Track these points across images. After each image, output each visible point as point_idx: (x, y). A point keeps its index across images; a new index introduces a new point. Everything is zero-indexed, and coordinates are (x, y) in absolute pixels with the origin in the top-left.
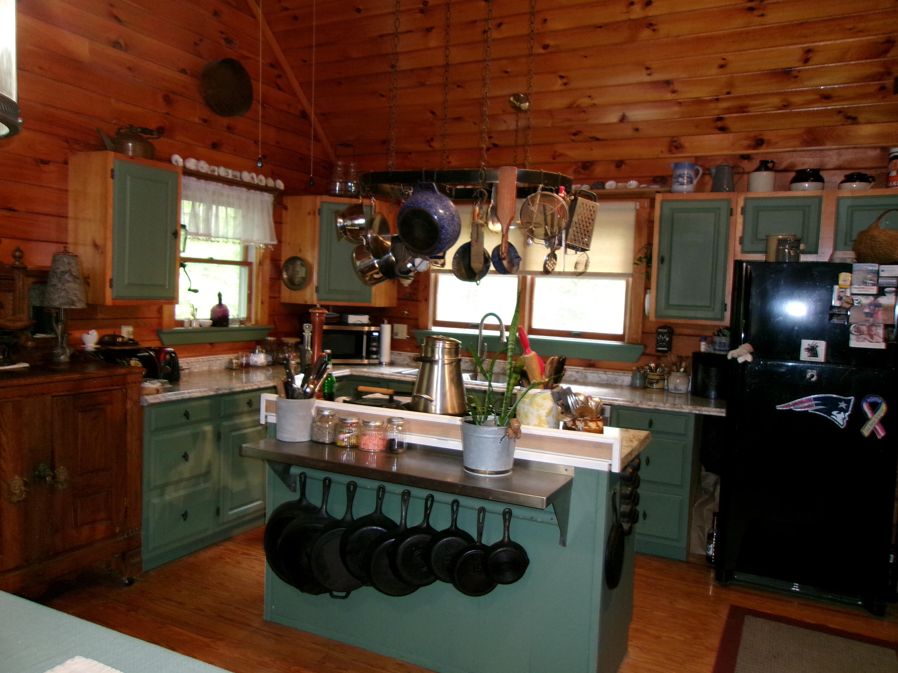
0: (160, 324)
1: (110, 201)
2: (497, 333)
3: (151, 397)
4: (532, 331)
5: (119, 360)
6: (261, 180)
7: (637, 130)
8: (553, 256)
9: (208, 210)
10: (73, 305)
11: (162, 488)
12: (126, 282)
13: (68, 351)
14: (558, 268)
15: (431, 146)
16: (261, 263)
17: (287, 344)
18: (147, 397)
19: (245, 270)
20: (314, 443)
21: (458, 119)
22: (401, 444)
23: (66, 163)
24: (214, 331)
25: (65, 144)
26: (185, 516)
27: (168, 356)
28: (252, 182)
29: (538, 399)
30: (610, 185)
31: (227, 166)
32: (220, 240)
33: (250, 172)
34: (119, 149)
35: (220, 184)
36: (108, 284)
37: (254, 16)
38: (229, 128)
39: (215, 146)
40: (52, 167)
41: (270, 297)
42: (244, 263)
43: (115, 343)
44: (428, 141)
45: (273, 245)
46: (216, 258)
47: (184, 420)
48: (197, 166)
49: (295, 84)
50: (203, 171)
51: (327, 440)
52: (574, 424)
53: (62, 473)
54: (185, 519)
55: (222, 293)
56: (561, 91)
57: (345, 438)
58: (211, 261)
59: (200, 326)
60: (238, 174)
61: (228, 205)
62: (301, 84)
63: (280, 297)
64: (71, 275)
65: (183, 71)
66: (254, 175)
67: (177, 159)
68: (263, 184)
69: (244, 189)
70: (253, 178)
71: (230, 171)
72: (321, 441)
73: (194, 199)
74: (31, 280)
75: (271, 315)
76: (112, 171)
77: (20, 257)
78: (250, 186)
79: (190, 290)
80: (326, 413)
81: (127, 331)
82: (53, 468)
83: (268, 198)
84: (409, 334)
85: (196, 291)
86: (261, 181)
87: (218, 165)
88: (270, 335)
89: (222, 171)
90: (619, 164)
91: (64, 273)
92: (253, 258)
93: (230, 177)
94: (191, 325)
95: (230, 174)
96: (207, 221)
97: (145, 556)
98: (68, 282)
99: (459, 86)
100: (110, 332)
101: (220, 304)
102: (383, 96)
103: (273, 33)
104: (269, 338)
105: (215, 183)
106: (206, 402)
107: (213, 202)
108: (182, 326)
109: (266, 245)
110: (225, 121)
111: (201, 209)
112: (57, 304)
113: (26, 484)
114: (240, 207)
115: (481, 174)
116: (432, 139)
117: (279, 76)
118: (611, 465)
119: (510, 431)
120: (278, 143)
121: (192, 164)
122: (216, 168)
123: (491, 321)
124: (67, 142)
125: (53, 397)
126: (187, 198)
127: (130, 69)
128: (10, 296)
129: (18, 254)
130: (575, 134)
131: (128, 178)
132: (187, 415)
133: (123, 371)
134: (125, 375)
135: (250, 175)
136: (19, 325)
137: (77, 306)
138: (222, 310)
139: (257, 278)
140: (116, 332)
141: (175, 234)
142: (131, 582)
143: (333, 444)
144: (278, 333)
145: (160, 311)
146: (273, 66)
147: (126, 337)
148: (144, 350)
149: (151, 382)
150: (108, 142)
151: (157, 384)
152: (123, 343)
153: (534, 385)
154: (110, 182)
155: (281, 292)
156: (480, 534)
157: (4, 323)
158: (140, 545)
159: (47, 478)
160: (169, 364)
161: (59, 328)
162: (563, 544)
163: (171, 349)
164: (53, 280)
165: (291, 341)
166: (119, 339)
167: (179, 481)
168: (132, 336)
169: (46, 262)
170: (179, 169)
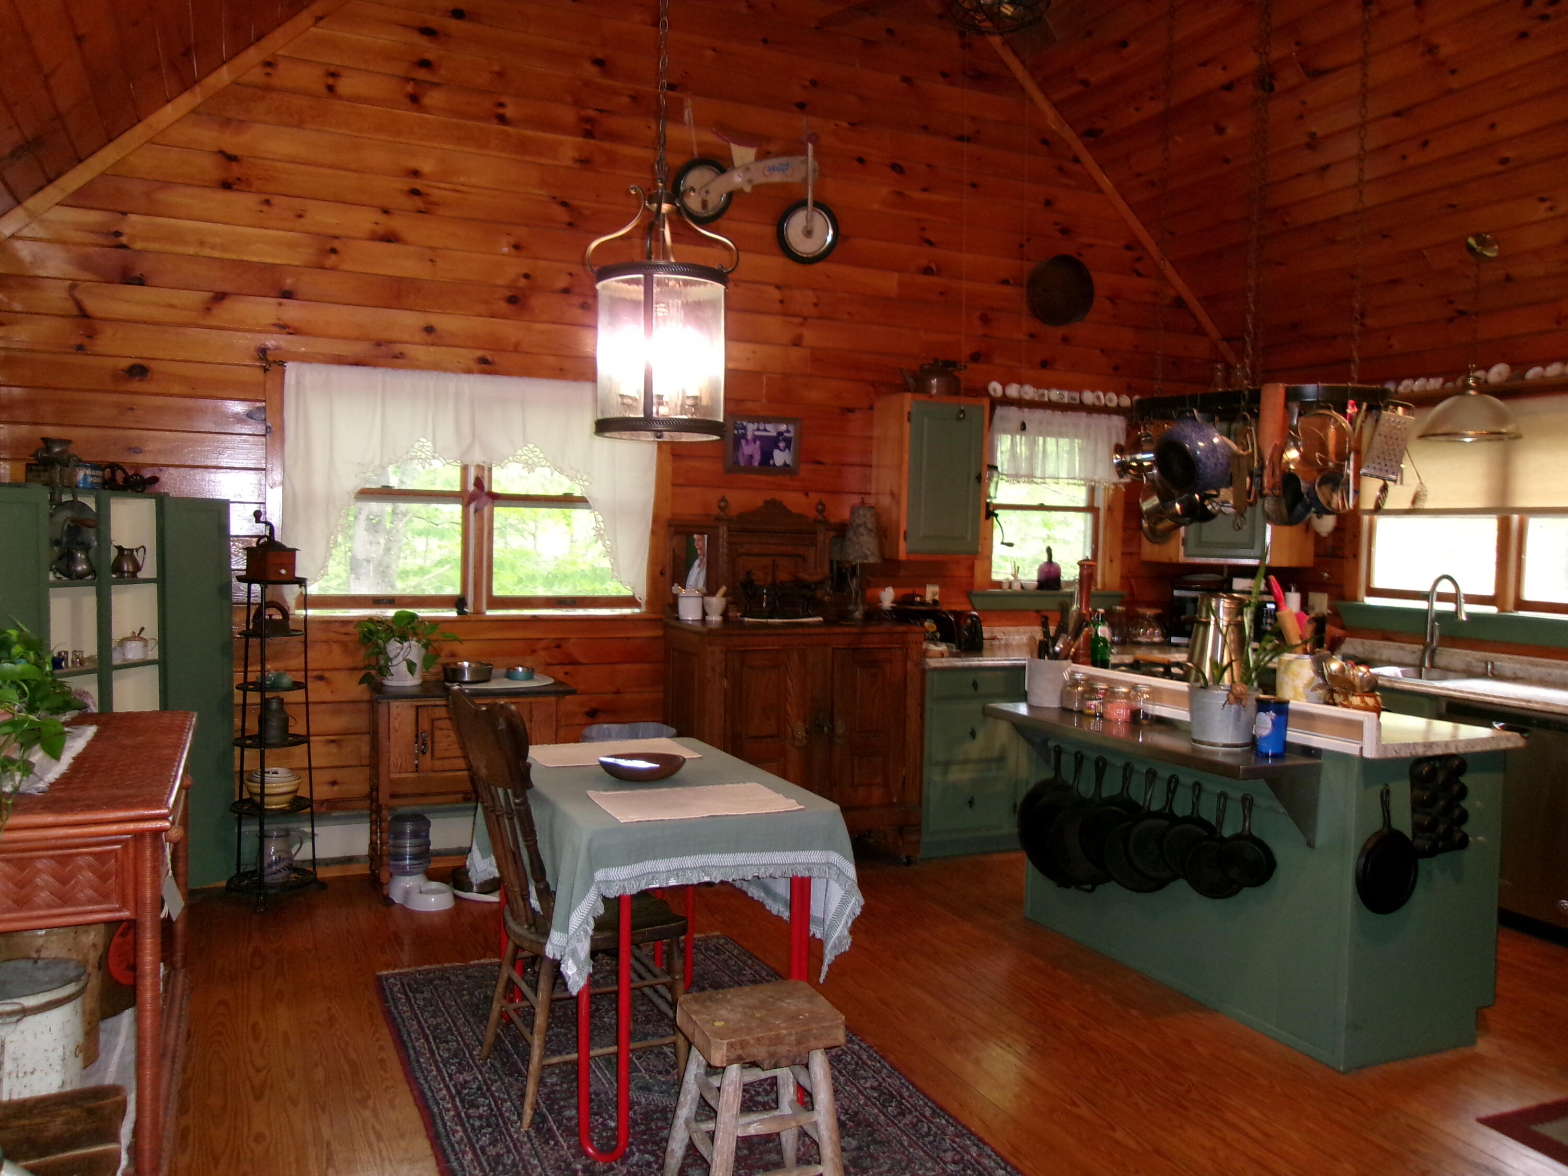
0: (972, 585)
1: (907, 446)
3: (934, 660)
4: (1521, 605)
5: (912, 621)
6: (1112, 399)
8: (1384, 489)
9: (1032, 445)
10: (867, 559)
11: (946, 765)
12: (923, 535)
13: (861, 608)
14: (1387, 506)
16: (1110, 509)
17: (1143, 616)
18: (928, 660)
19: (1089, 517)
20: (1065, 711)
21: (1395, 282)
22: (1146, 715)
23: (871, 408)
24: (1038, 595)
25: (871, 389)
26: (971, 803)
27: (969, 621)
28: (1097, 403)
29: (1294, 667)
31: (1060, 387)
32: (1047, 480)
33: (1094, 391)
34: (921, 387)
35: (1049, 412)
36: (902, 538)
37: (1100, 191)
38: (1065, 339)
39: (1045, 364)
40: (856, 416)
41: (1123, 554)
42: (1090, 508)
43: (913, 603)
45: (1126, 485)
46: (1046, 504)
47: (971, 691)
48: (1019, 392)
49: (1164, 263)
50: (1027, 397)
51: (1076, 706)
52: (1331, 697)
53: (840, 729)
54: (971, 807)
55: (1052, 548)
56: (1546, 220)
57: (1094, 704)
58: (1041, 507)
59: (1022, 587)
60: (1077, 395)
61: (1060, 435)
62: (1173, 264)
63: (1139, 554)
64: (866, 527)
65: (1006, 282)
66: (1101, 394)
67: (995, 388)
68: (1113, 404)
69: (1084, 414)
70: (1098, 398)
71: (1066, 393)
72: (1069, 707)
73: (1013, 432)
74: (831, 534)
75: (1124, 577)
76: (909, 413)
77: (822, 511)
78: (1093, 410)
79: (1002, 543)
80: (1078, 676)
81: (932, 592)
82: (832, 720)
83: (1118, 422)
84: (1330, 607)
85: (1010, 545)
86: (1111, 400)
87: (1048, 388)
88: (1121, 604)
89: (1054, 395)
91: (859, 526)
92: (1100, 503)
93: (1066, 400)
94: (1010, 587)
95: (1066, 397)
96: (1031, 458)
97: (925, 837)
98: (862, 535)
99: (1385, 236)
100: (908, 591)
101: (1050, 562)
103: (1130, 206)
104: (1117, 608)
105: (1042, 411)
106: (999, 673)
107: (1040, 434)
108: (1001, 588)
109: (1115, 484)
110: (1060, 331)
111: (1022, 444)
112: (850, 558)
113: (807, 730)
114: (1076, 436)
115: (1244, 396)
116: (1363, 315)
117: (1139, 259)
118: (1361, 749)
119: (1232, 697)
120: (1136, 347)
121: (1013, 391)
122: (1046, 392)
124: (873, 386)
125: (834, 649)
126: (1005, 432)
127: (941, 293)
128: (813, 550)
129: (820, 507)
131: (926, 419)
132: (975, 685)
133: (902, 628)
134: (905, 633)
135: (1095, 394)
136: (815, 578)
137: (871, 560)
138: (1052, 570)
139: (1105, 528)
140: (918, 591)
141: (979, 478)
142: (909, 863)
143: (1081, 712)
144: (1131, 601)
145: (972, 568)
146: (1128, 247)
147: (929, 598)
148: (944, 613)
149: (936, 645)
150: (911, 381)
151: (943, 647)
152: (923, 603)
153: (1291, 649)
154: (907, 425)
155: (1140, 546)
156: (1220, 823)
157: (804, 576)
158: (920, 824)
159: (826, 729)
160: (969, 629)
161: (854, 583)
162: (1310, 845)
163: (975, 613)
164: (850, 534)
165: (1149, 612)
166: (918, 599)
167: (966, 762)
168: (937, 598)
169: (846, 514)
170: (986, 402)
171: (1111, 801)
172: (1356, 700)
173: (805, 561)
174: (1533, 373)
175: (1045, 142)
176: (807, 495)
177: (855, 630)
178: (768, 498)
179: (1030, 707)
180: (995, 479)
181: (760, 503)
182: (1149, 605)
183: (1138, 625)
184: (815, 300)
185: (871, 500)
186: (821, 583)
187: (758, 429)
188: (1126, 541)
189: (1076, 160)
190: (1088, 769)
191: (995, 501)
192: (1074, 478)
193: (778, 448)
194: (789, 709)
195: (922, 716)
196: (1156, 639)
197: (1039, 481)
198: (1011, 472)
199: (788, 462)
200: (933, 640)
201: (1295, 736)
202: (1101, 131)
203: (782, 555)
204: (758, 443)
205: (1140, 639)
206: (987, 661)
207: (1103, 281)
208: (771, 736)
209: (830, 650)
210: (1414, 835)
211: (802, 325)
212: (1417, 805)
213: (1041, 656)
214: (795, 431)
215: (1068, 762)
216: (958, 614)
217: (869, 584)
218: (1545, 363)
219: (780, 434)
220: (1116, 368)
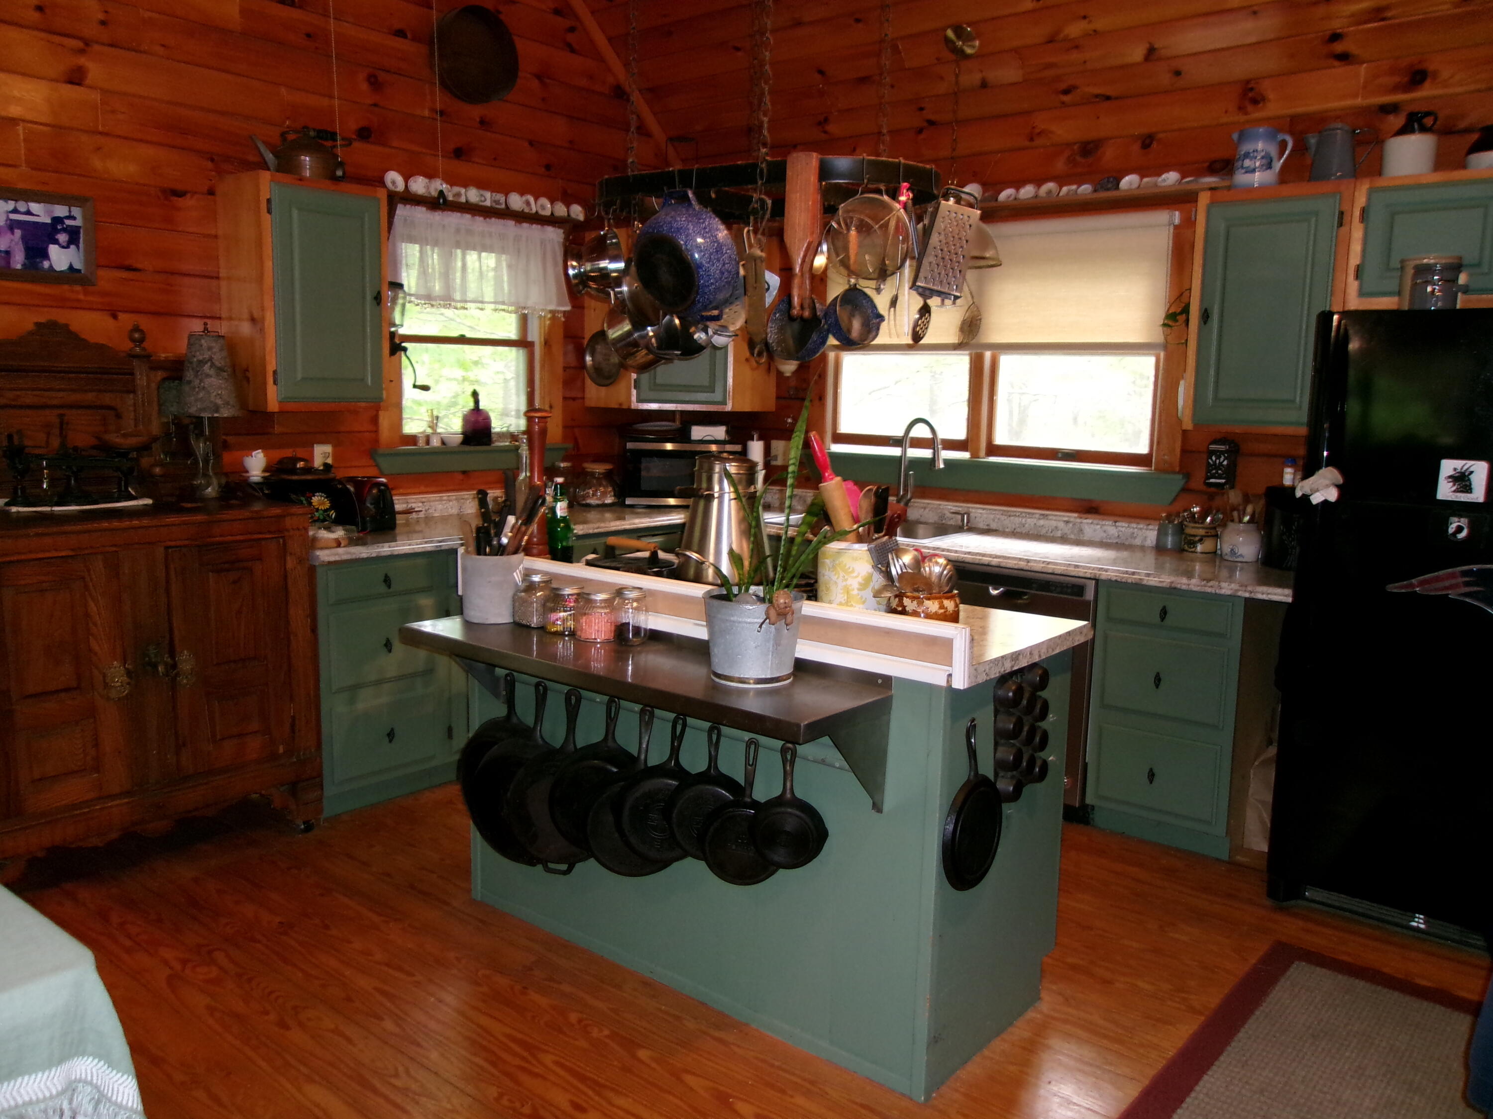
0: (376, 441)
1: (268, 251)
2: (926, 453)
3: (327, 552)
4: (994, 450)
5: (293, 496)
6: (545, 206)
7: (1178, 73)
8: (925, 311)
9: (448, 258)
10: (217, 411)
11: (353, 691)
12: (299, 376)
13: (215, 481)
15: (825, 132)
16: (547, 343)
17: (592, 474)
18: (318, 553)
19: (521, 353)
20: (520, 628)
22: (637, 630)
23: (211, 192)
24: (464, 452)
25: (210, 165)
26: (391, 735)
27: (375, 491)
28: (527, 210)
30: (1129, 182)
31: (481, 185)
32: (468, 305)
33: (522, 194)
34: (286, 166)
35: (468, 217)
36: (270, 380)
38: (484, 123)
39: (459, 153)
40: (188, 202)
41: (565, 398)
42: (522, 343)
43: (294, 471)
44: (820, 124)
45: (564, 312)
46: (469, 334)
47: (383, 588)
48: (428, 188)
49: (600, 39)
50: (438, 195)
51: (535, 621)
52: (901, 604)
53: (186, 661)
54: (390, 741)
55: (478, 391)
57: (560, 618)
58: (462, 340)
59: (443, 443)
60: (501, 198)
61: (482, 248)
62: (610, 39)
63: (583, 398)
64: (214, 365)
65: (400, 33)
66: (531, 198)
67: (394, 179)
68: (547, 213)
69: (511, 223)
70: (528, 203)
71: (488, 195)
72: (524, 622)
73: (422, 241)
74: (160, 375)
75: (565, 427)
76: (269, 201)
77: (142, 341)
78: (521, 217)
79: (415, 386)
80: (536, 578)
81: (322, 454)
82: (172, 653)
83: (554, 235)
85: (425, 388)
86: (543, 207)
87: (465, 186)
88: (564, 460)
89: (473, 195)
90: (1147, 141)
91: (202, 363)
92: (535, 335)
93: (488, 203)
94: (428, 442)
95: (488, 198)
96: (447, 275)
97: (329, 790)
98: (208, 376)
99: (858, 21)
100: (288, 453)
101: (477, 409)
102: (738, 49)
104: (562, 465)
105: (459, 214)
106: (420, 561)
107: (458, 245)
108: (415, 444)
109: (554, 313)
110: (476, 111)
111: (435, 258)
112: (193, 410)
113: (129, 673)
114: (502, 251)
115: (762, 171)
116: (826, 120)
117: (572, 29)
118: (950, 675)
119: (773, 613)
120: (571, 142)
121: (419, 185)
122: (463, 191)
123: (920, 432)
124: (212, 160)
125: (167, 548)
126: (412, 240)
127: (308, 35)
128: (130, 399)
129: (137, 335)
130: (1066, 92)
131: (294, 211)
132: (387, 581)
133: (276, 511)
134: (281, 517)
135: (524, 198)
136: (132, 441)
137: (225, 413)
138: (481, 419)
139: (542, 367)
140: (300, 452)
141: (378, 298)
142: (309, 828)
143: (542, 629)
144: (577, 456)
145: (375, 420)
146: (557, 12)
147: (318, 463)
148: (340, 482)
149: (328, 529)
150: (269, 157)
151: (339, 533)
152: (309, 470)
153: (840, 535)
154: (266, 218)
155: (583, 389)
156: (750, 782)
157: (115, 439)
158: (320, 775)
159: (161, 669)
160: (376, 503)
161: (201, 447)
162: (877, 807)
163: (383, 480)
164: (189, 375)
165: (599, 468)
166: (300, 465)
167: (379, 683)
168: (329, 461)
169: (182, 347)
170: (382, 195)
171: (592, 751)
172: (933, 606)
173: (118, 416)
174: (1006, 194)
176: (115, 317)
177: (199, 518)
178: (42, 320)
179: (468, 625)
180: (400, 301)
181: (30, 326)
182: (598, 459)
183: (587, 485)
184: (101, 16)
185: (223, 328)
186: (145, 448)
187: (15, 211)
188: (568, 383)
190: (556, 704)
191: (402, 331)
192: (503, 303)
193: (56, 242)
194: (96, 647)
195: (314, 629)
196: (609, 500)
197: (459, 305)
198: (422, 292)
199: (77, 266)
200: (328, 523)
203: (71, 407)
204: (18, 233)
205: (589, 501)
206: (403, 546)
207: (529, 51)
208: (67, 690)
209: (160, 551)
210: (996, 775)
211: (82, 52)
212: (1000, 738)
213: (480, 551)
214: (85, 218)
215: (525, 695)
216: (359, 484)
217: (226, 446)
218: (1018, 185)
219: (57, 220)
220: (548, 167)
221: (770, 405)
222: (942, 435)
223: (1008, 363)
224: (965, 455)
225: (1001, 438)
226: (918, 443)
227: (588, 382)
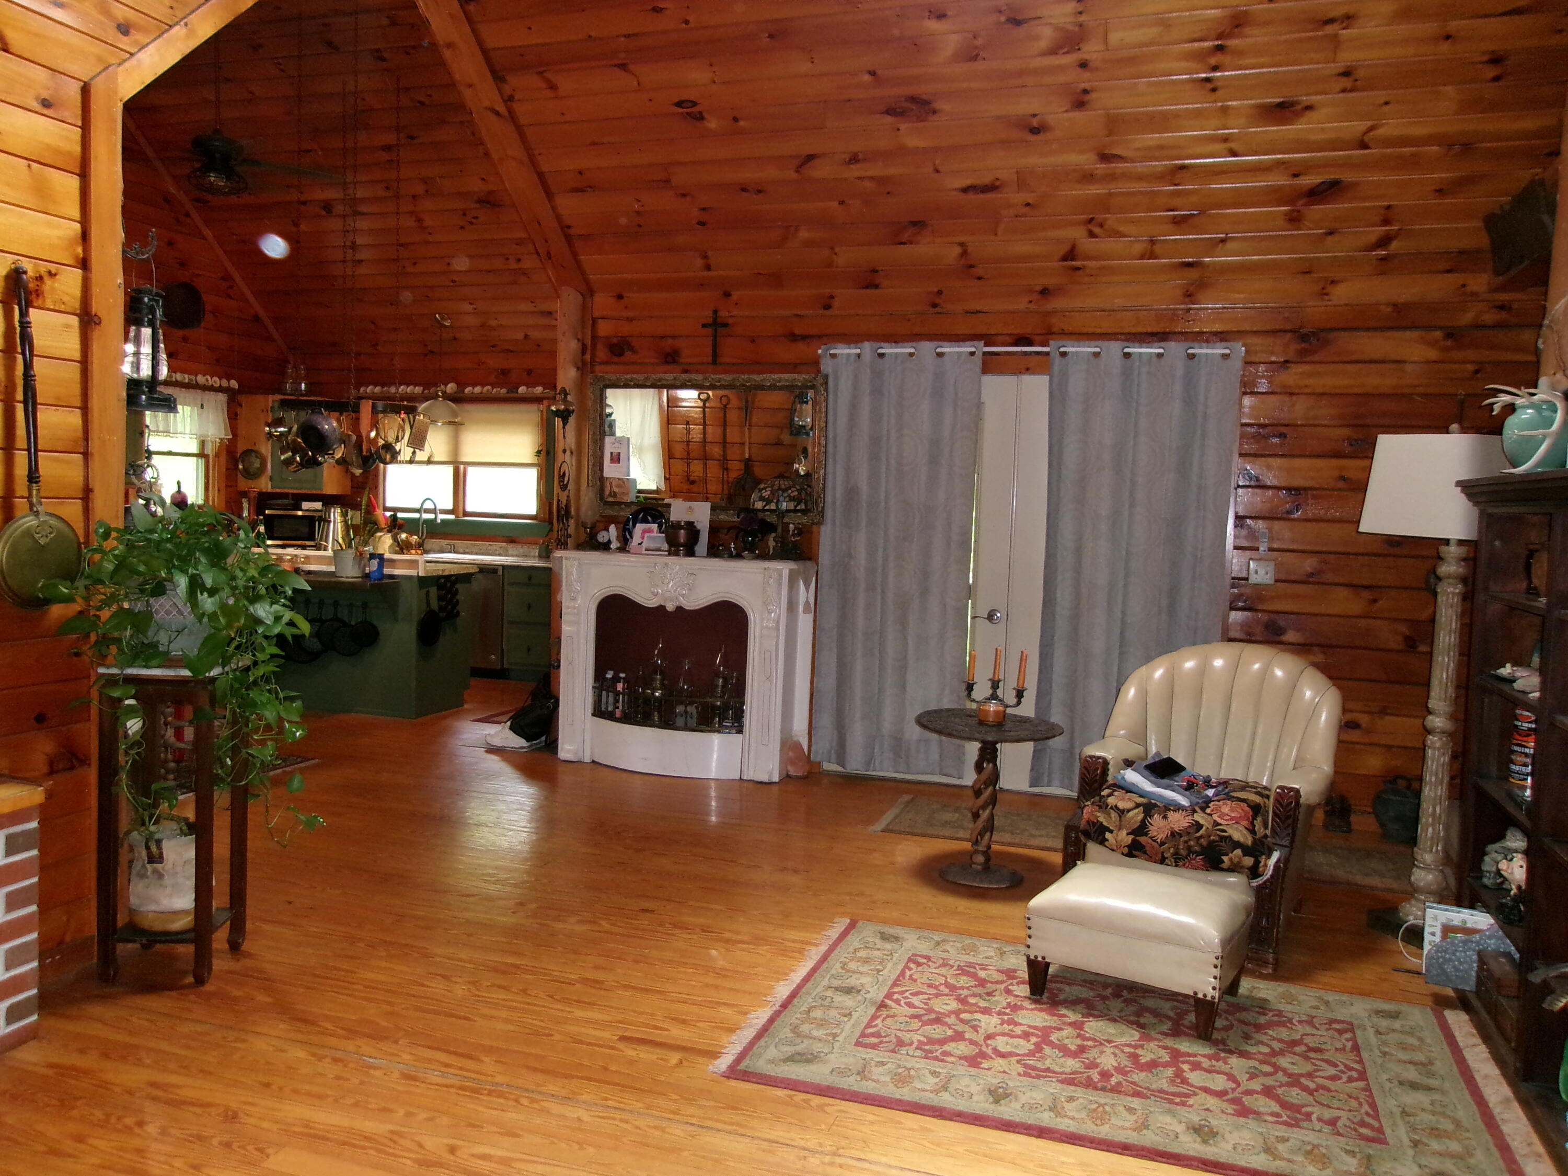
2: (432, 516)
4: (466, 514)
6: (216, 381)
7: (539, 346)
9: (167, 415)
16: (217, 455)
19: (202, 462)
21: (396, 329)
22: (305, 571)
28: (207, 384)
29: (383, 539)
30: (522, 389)
31: (183, 371)
32: (178, 435)
33: (204, 375)
37: (205, 238)
38: (185, 339)
39: (172, 355)
41: (226, 485)
42: (201, 455)
45: (228, 439)
46: (174, 450)
49: (247, 292)
55: (181, 481)
58: (170, 453)
60: (193, 378)
63: (235, 485)
66: (209, 378)
68: (217, 385)
69: (199, 391)
70: (207, 380)
71: (186, 376)
75: (227, 502)
78: (206, 388)
83: (222, 398)
89: (179, 376)
90: (529, 372)
92: (209, 450)
93: (187, 381)
95: (186, 378)
96: (167, 423)
101: (179, 491)
103: (224, 252)
105: (173, 388)
109: (221, 439)
110: (181, 333)
114: (197, 406)
115: (352, 405)
116: (377, 344)
118: (418, 574)
119: (358, 553)
120: (230, 347)
122: (173, 375)
123: (429, 505)
130: (493, 346)
135: (205, 377)
138: (182, 496)
139: (214, 468)
146: (223, 278)
153: (381, 530)
155: (237, 481)
156: (350, 618)
162: (396, 620)
172: (413, 552)
174: (468, 390)
175: (167, 200)
180: (148, 437)
188: (228, 478)
189: (187, 215)
192: (193, 434)
197: (171, 435)
198: (156, 430)
201: (387, 571)
202: (209, 202)
207: (210, 300)
210: (439, 612)
212: (440, 598)
218: (474, 385)
220: (217, 360)
221: (348, 491)
222: (438, 507)
223: (471, 471)
224: (452, 517)
225: (469, 508)
226: (427, 511)
227: (239, 476)
